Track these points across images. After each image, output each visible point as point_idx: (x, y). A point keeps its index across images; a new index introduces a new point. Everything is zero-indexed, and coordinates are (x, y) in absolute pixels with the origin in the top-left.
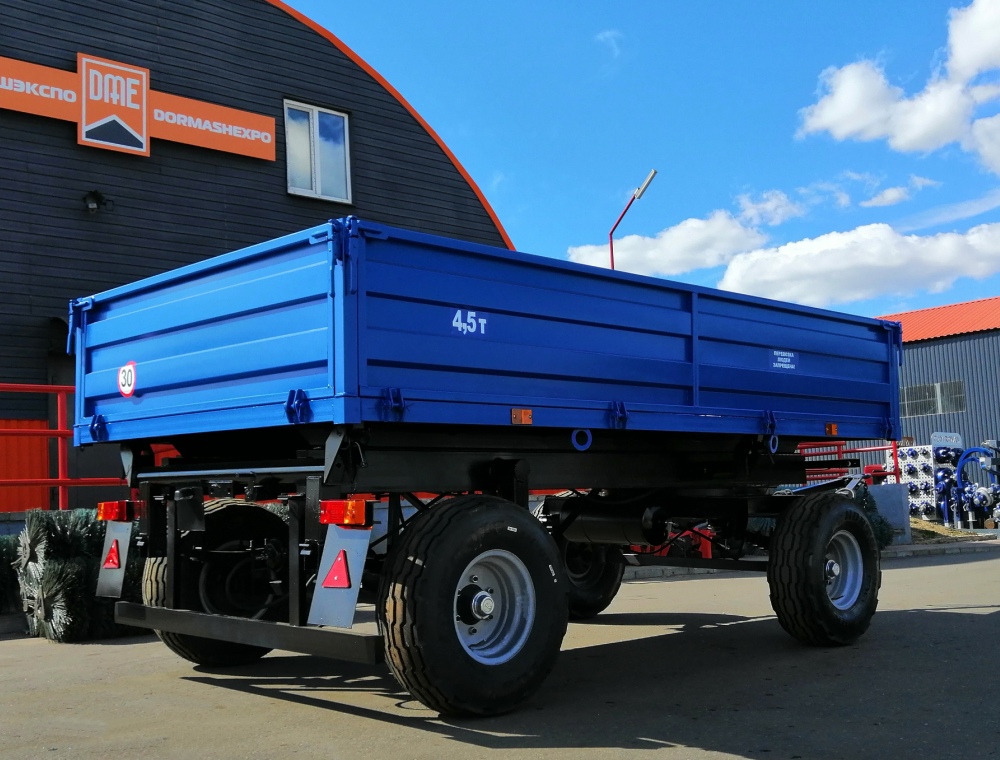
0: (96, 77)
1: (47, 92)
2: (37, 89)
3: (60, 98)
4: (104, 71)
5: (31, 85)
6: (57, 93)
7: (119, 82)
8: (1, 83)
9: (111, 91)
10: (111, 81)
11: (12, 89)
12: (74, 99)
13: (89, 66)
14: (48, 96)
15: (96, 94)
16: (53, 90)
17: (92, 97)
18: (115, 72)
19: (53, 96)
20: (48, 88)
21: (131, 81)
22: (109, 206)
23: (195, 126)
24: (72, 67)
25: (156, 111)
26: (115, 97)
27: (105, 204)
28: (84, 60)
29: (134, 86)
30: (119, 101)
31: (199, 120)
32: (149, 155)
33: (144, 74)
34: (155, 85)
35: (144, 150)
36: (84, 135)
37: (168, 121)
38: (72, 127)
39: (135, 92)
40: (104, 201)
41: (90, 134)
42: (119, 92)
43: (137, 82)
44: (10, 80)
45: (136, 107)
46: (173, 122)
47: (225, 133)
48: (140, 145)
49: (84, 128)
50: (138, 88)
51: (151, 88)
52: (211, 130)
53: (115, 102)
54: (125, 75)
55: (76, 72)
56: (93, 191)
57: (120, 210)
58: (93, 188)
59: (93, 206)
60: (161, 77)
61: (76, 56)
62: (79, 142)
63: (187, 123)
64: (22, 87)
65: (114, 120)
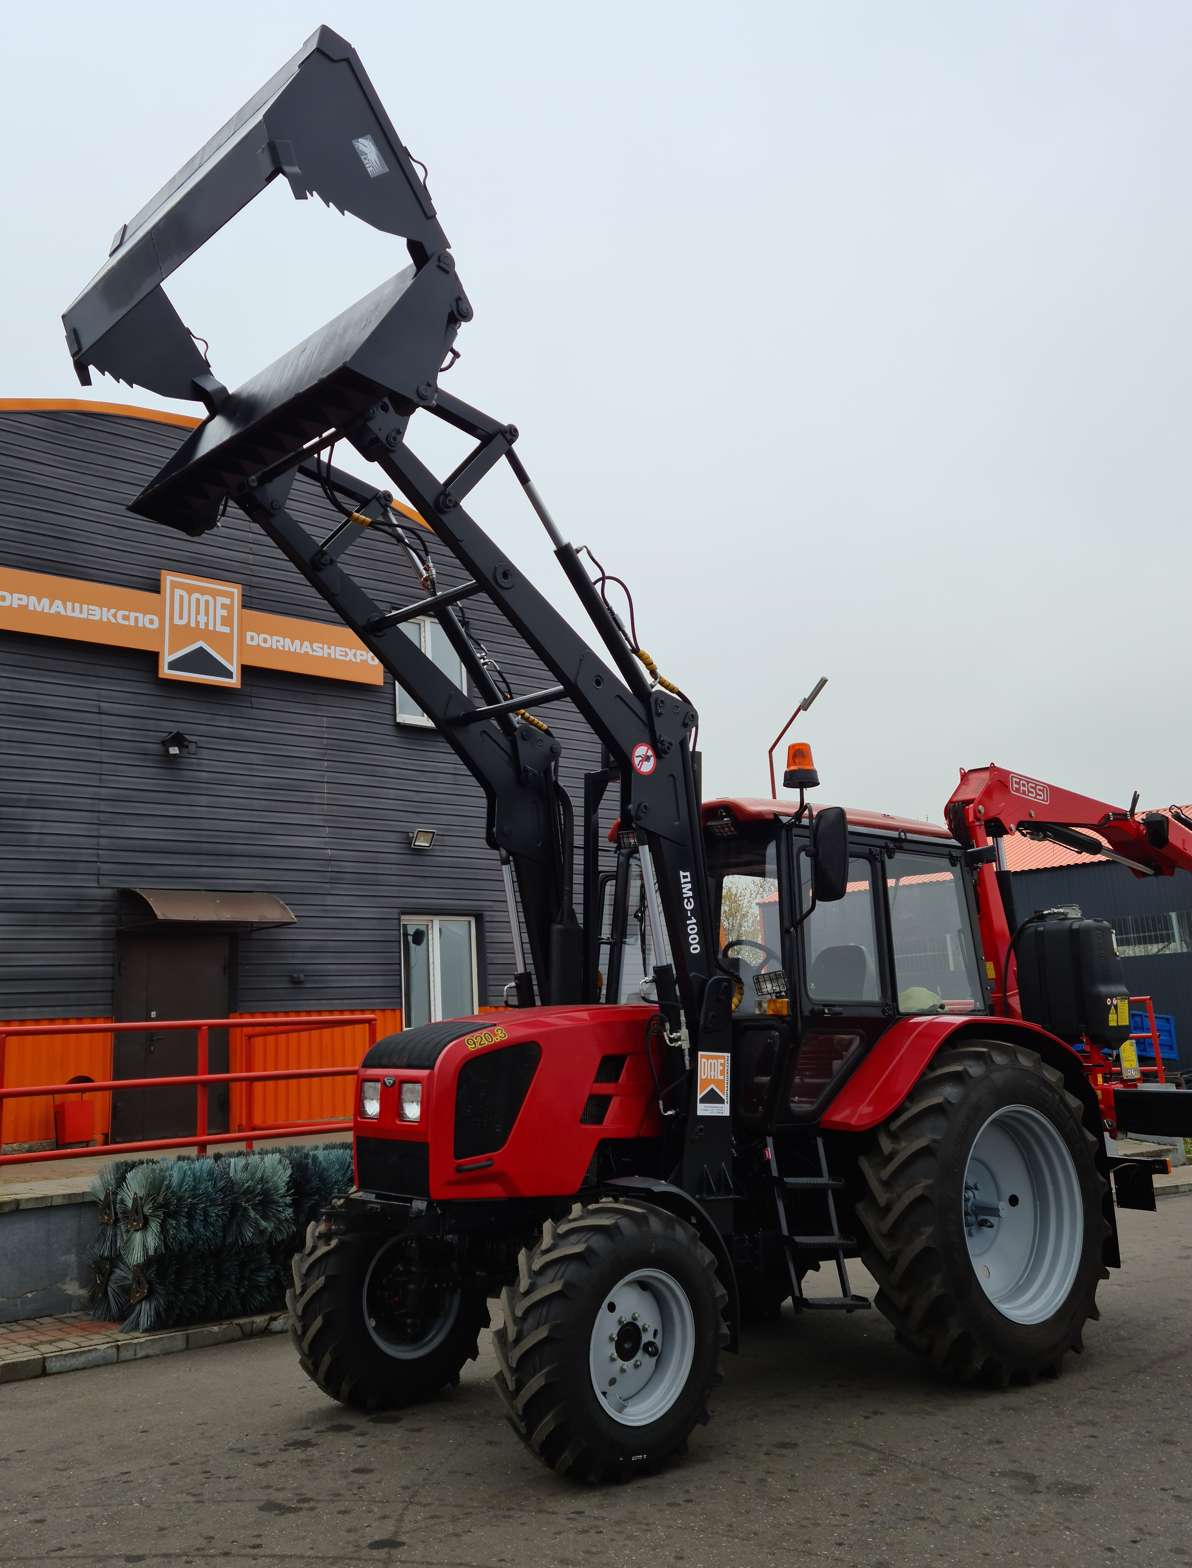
0: (181, 597)
1: (126, 618)
2: (115, 616)
3: (140, 625)
4: (190, 590)
5: (108, 611)
6: (136, 618)
7: (207, 602)
8: (73, 611)
9: (198, 613)
10: (198, 601)
11: (86, 617)
12: (156, 625)
13: (174, 585)
14: (126, 623)
15: (181, 618)
16: (133, 615)
17: (177, 621)
18: (203, 591)
19: (132, 623)
20: (127, 613)
21: (220, 600)
22: (192, 748)
23: (292, 650)
24: (155, 587)
25: (249, 634)
26: (202, 619)
27: (187, 747)
28: (169, 579)
29: (224, 606)
30: (207, 624)
31: (297, 642)
32: (239, 687)
33: (236, 591)
34: (248, 603)
35: (235, 681)
36: (166, 666)
37: (262, 644)
38: (153, 658)
39: (225, 613)
40: (186, 743)
41: (173, 665)
42: (207, 614)
43: (227, 601)
44: (85, 607)
45: (227, 630)
46: (268, 645)
47: (326, 655)
48: (229, 675)
49: (167, 658)
50: (228, 608)
51: (244, 606)
52: (311, 653)
53: (202, 626)
54: (214, 594)
55: (158, 592)
56: (175, 732)
57: (205, 754)
58: (174, 728)
59: (174, 750)
60: (254, 593)
61: (160, 574)
62: (161, 675)
63: (283, 647)
64: (98, 613)
65: (201, 649)
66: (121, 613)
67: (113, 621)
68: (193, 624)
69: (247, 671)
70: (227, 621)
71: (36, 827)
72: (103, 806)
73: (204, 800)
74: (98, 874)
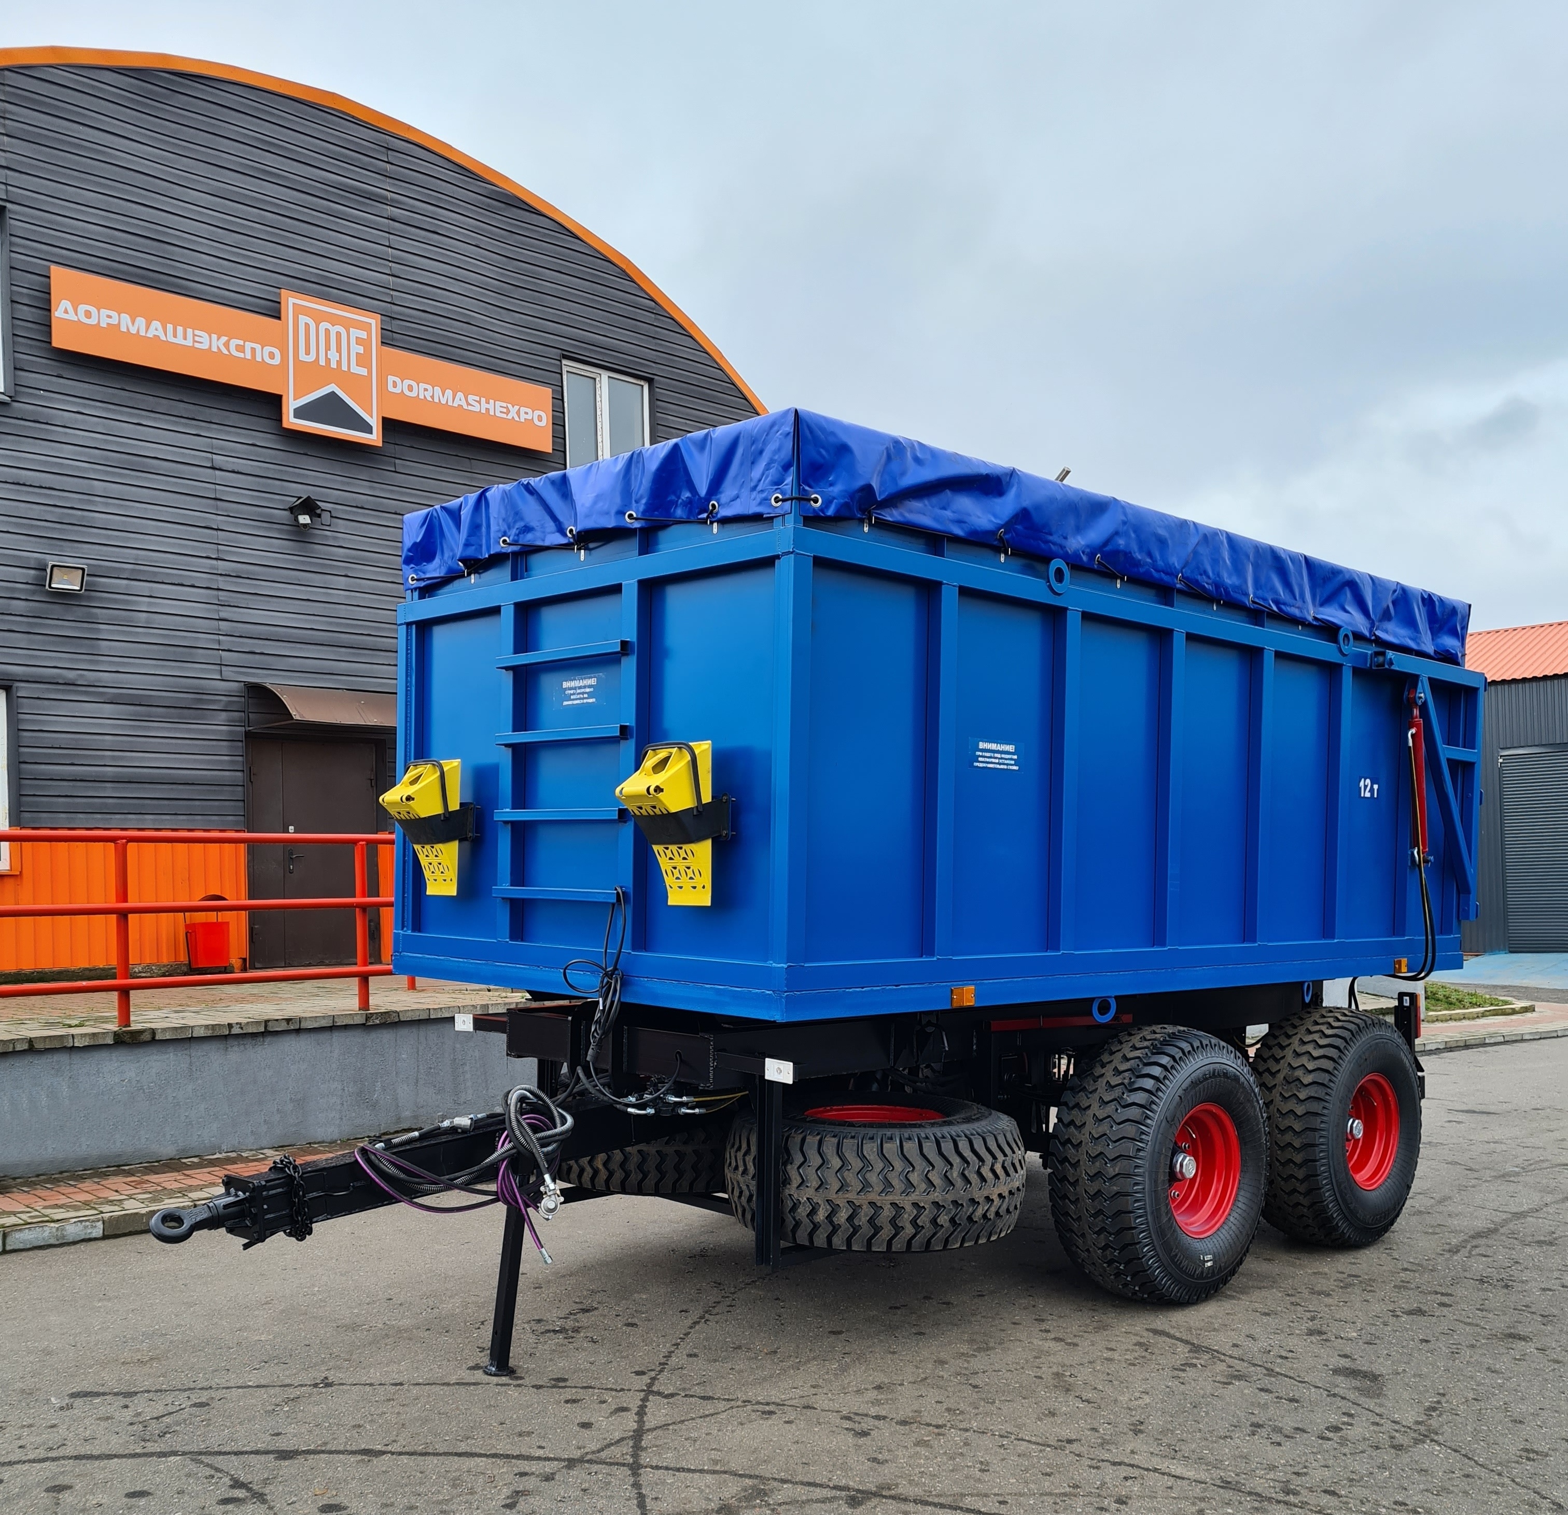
0: (307, 325)
1: (240, 348)
2: (227, 345)
3: (259, 359)
4: (319, 318)
5: (218, 339)
6: (253, 350)
7: (338, 334)
8: (175, 336)
9: (328, 348)
10: (327, 331)
11: (191, 344)
12: (277, 361)
13: (299, 310)
14: (241, 355)
15: (308, 353)
16: (249, 345)
17: (303, 357)
18: (334, 320)
19: (249, 356)
20: (241, 343)
21: (355, 333)
22: (326, 517)
23: (444, 402)
24: (275, 311)
25: (391, 379)
26: (333, 355)
27: (319, 516)
28: (291, 301)
29: (359, 341)
30: (339, 363)
31: (449, 393)
33: (373, 322)
34: (388, 339)
35: (375, 438)
36: (291, 413)
37: (407, 393)
38: (273, 402)
39: (361, 350)
40: (318, 511)
41: (300, 413)
42: (339, 350)
43: (364, 335)
44: (189, 331)
45: (363, 371)
46: (414, 394)
47: (483, 411)
48: (368, 429)
49: (291, 404)
50: (365, 343)
51: (383, 343)
52: (465, 407)
53: (334, 365)
54: (348, 324)
55: (279, 318)
56: (305, 497)
57: (341, 525)
58: (304, 492)
59: (304, 519)
60: (395, 325)
61: (280, 294)
62: (285, 425)
63: (432, 397)
64: (205, 341)
65: (333, 392)
66: (234, 342)
67: (225, 352)
68: (322, 362)
69: (389, 425)
70: (363, 360)
71: (144, 604)
72: (222, 583)
73: (342, 582)
74: (221, 665)
